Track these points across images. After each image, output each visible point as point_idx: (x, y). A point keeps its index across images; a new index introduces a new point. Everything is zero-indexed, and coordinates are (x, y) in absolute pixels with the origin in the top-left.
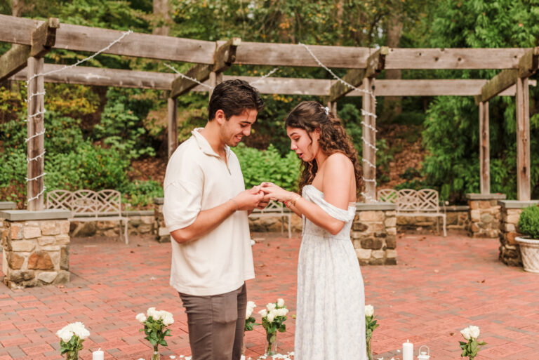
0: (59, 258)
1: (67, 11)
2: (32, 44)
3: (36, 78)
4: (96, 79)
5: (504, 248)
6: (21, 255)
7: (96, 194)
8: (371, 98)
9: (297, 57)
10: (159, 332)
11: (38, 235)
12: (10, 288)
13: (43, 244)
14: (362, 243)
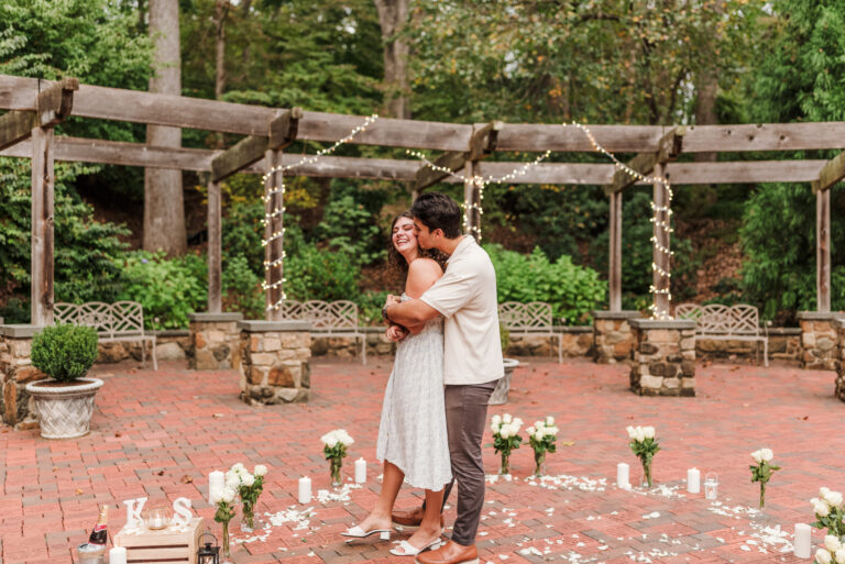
0: (300, 375)
1: (281, 80)
2: (270, 135)
3: (275, 174)
4: (329, 170)
5: (840, 381)
6: (260, 369)
7: (329, 306)
8: (665, 188)
9: (571, 140)
11: (278, 347)
12: (250, 404)
13: (283, 357)
14: (650, 369)
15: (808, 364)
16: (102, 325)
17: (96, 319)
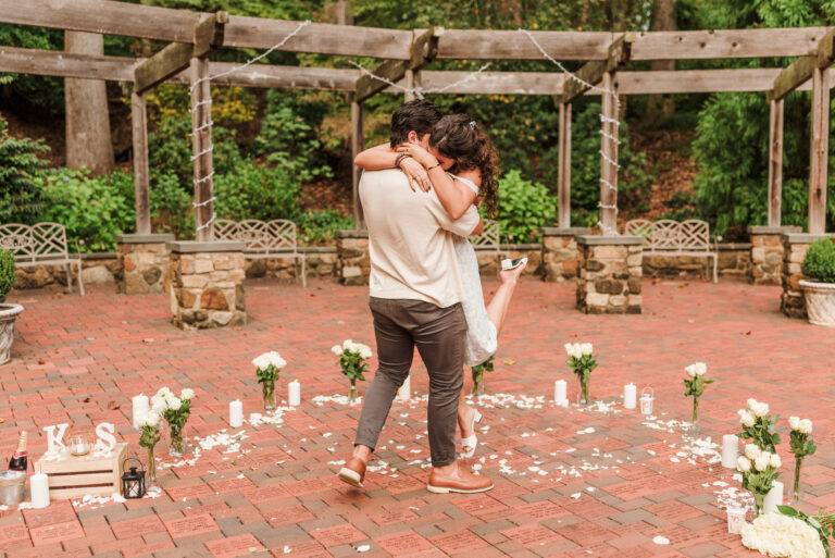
0: (234, 296)
2: (195, 41)
3: (201, 84)
4: (263, 79)
5: (786, 296)
6: (193, 291)
7: (266, 225)
8: (613, 99)
9: (517, 47)
10: (356, 366)
11: (210, 269)
12: (182, 328)
13: (215, 279)
14: (596, 287)
15: (757, 280)
16: (22, 248)
17: (16, 241)
